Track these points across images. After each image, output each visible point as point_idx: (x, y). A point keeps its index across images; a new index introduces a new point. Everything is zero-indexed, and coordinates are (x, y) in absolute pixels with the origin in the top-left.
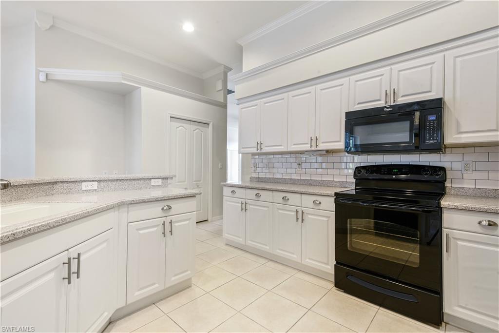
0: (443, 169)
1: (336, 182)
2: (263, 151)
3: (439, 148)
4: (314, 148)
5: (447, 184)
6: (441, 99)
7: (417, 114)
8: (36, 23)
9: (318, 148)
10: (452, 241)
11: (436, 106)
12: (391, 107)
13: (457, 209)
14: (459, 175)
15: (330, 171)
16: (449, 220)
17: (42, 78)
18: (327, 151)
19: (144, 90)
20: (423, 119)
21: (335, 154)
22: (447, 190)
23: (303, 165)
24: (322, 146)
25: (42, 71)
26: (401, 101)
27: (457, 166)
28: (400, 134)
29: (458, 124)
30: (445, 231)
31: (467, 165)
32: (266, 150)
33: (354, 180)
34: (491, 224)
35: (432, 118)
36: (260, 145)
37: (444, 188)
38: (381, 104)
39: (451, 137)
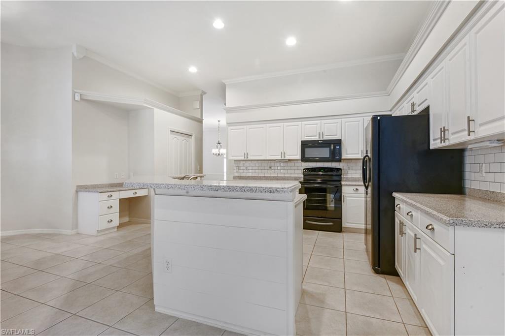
0: (341, 169)
1: (293, 177)
2: (249, 159)
3: (340, 160)
4: (283, 158)
5: (342, 176)
6: (340, 140)
7: (332, 146)
8: (73, 53)
9: (286, 159)
10: (345, 198)
11: (338, 142)
12: (322, 140)
13: (347, 185)
14: (346, 171)
15: (289, 171)
16: (345, 189)
17: (77, 98)
18: (289, 160)
19: (156, 110)
20: (335, 147)
21: (292, 162)
22: (342, 179)
23: (273, 168)
24: (287, 157)
25: (77, 93)
26: (326, 138)
27: (345, 168)
28: (325, 152)
29: (346, 150)
30: (343, 194)
31: (349, 168)
32: (250, 158)
33: (303, 176)
34: (357, 190)
35: (338, 147)
36: (246, 155)
37: (341, 178)
38: (317, 138)
39: (344, 156)
